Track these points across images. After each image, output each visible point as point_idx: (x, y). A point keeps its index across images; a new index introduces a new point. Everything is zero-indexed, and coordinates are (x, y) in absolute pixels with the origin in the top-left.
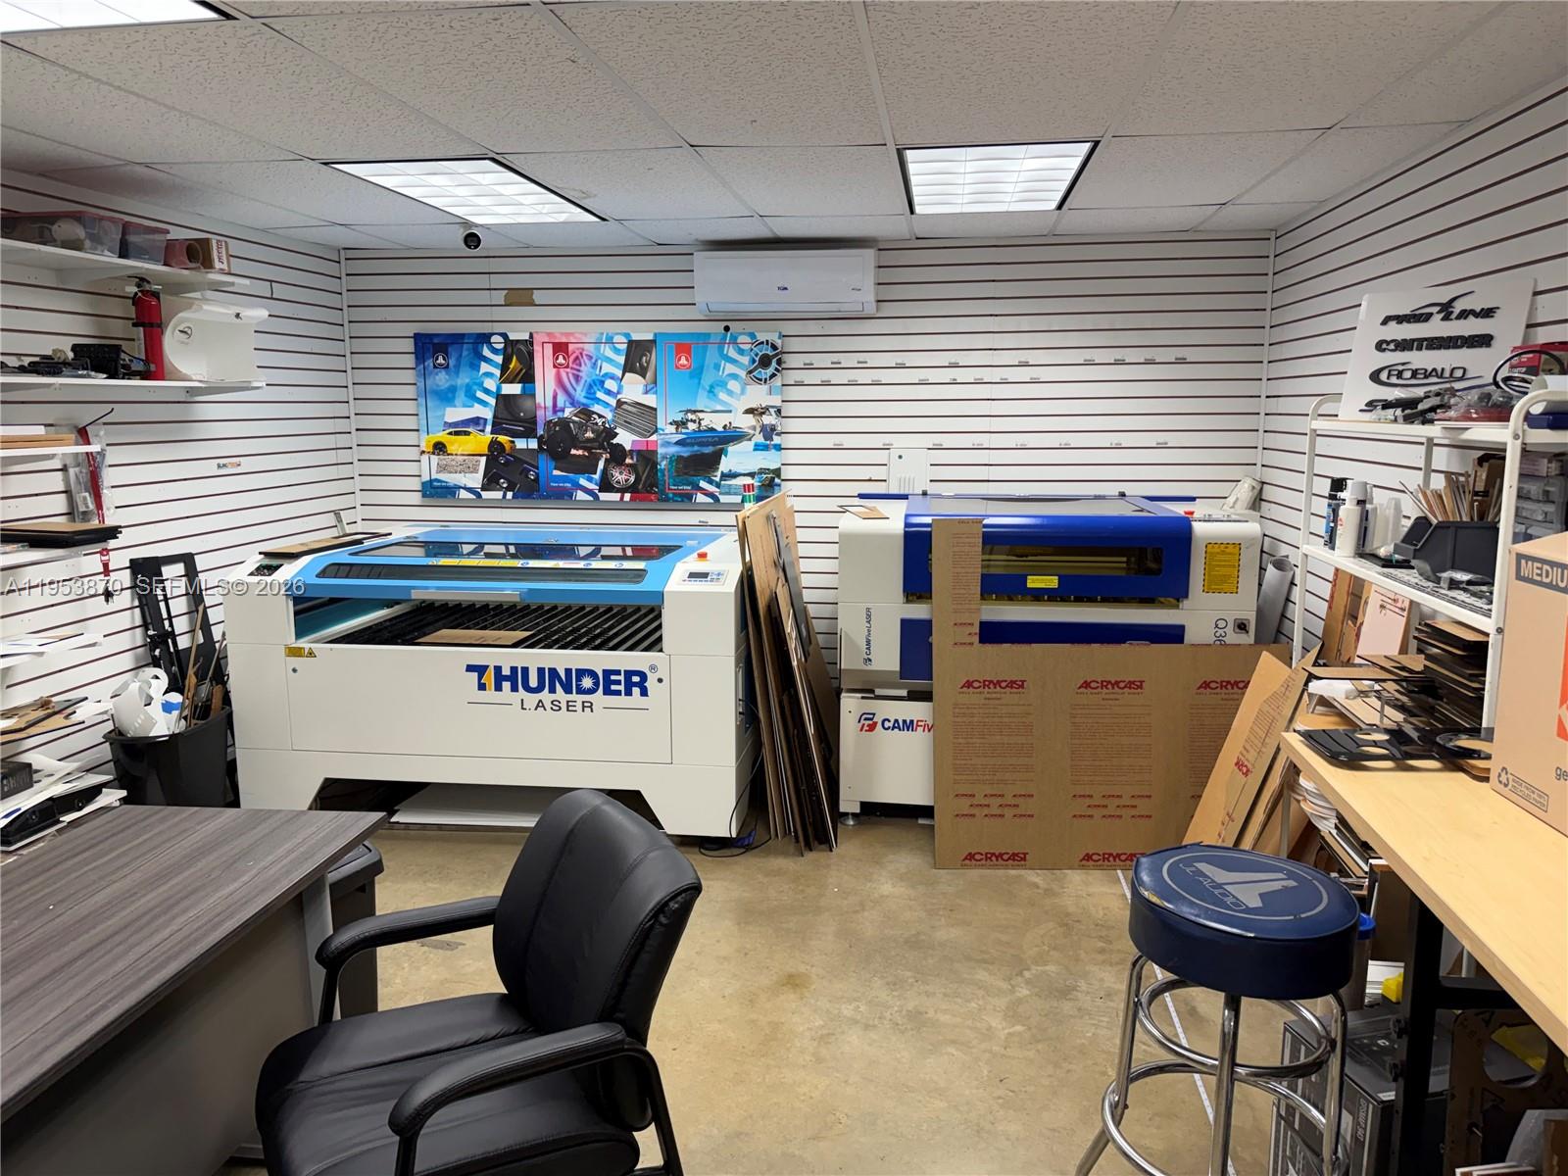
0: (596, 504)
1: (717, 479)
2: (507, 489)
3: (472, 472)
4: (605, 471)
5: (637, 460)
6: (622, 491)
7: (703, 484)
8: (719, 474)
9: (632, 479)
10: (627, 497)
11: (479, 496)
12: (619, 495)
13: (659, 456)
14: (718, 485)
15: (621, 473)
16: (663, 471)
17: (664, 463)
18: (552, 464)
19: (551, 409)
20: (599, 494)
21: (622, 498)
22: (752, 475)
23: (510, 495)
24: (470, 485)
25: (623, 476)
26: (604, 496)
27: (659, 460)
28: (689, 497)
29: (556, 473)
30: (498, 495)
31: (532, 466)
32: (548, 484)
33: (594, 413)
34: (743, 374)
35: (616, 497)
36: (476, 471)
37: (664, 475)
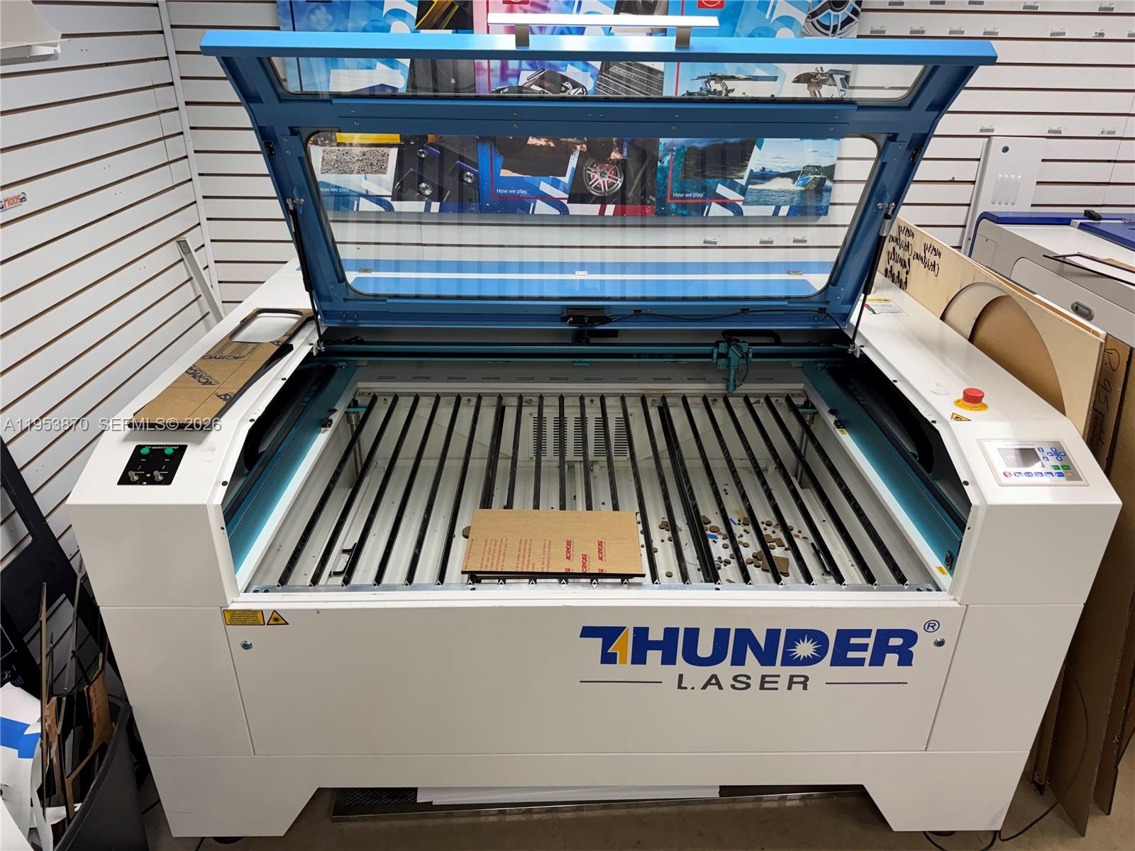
0: (564, 220)
1: (743, 182)
2: (432, 198)
3: (376, 172)
4: (578, 171)
5: (628, 156)
6: (603, 201)
7: (722, 190)
8: (746, 174)
9: (619, 183)
10: (610, 209)
11: (389, 208)
12: (598, 206)
13: (661, 148)
14: (743, 191)
15: (603, 174)
16: (663, 170)
17: (668, 158)
18: (499, 160)
19: (498, 73)
20: (569, 206)
21: (602, 211)
22: (793, 175)
23: (435, 207)
24: (375, 190)
25: (606, 179)
26: (576, 209)
27: (660, 154)
28: (700, 208)
29: (505, 173)
30: (418, 206)
31: (470, 162)
32: (493, 191)
33: (565, 79)
34: (801, 17)
35: (593, 209)
36: (382, 169)
37: (665, 177)
